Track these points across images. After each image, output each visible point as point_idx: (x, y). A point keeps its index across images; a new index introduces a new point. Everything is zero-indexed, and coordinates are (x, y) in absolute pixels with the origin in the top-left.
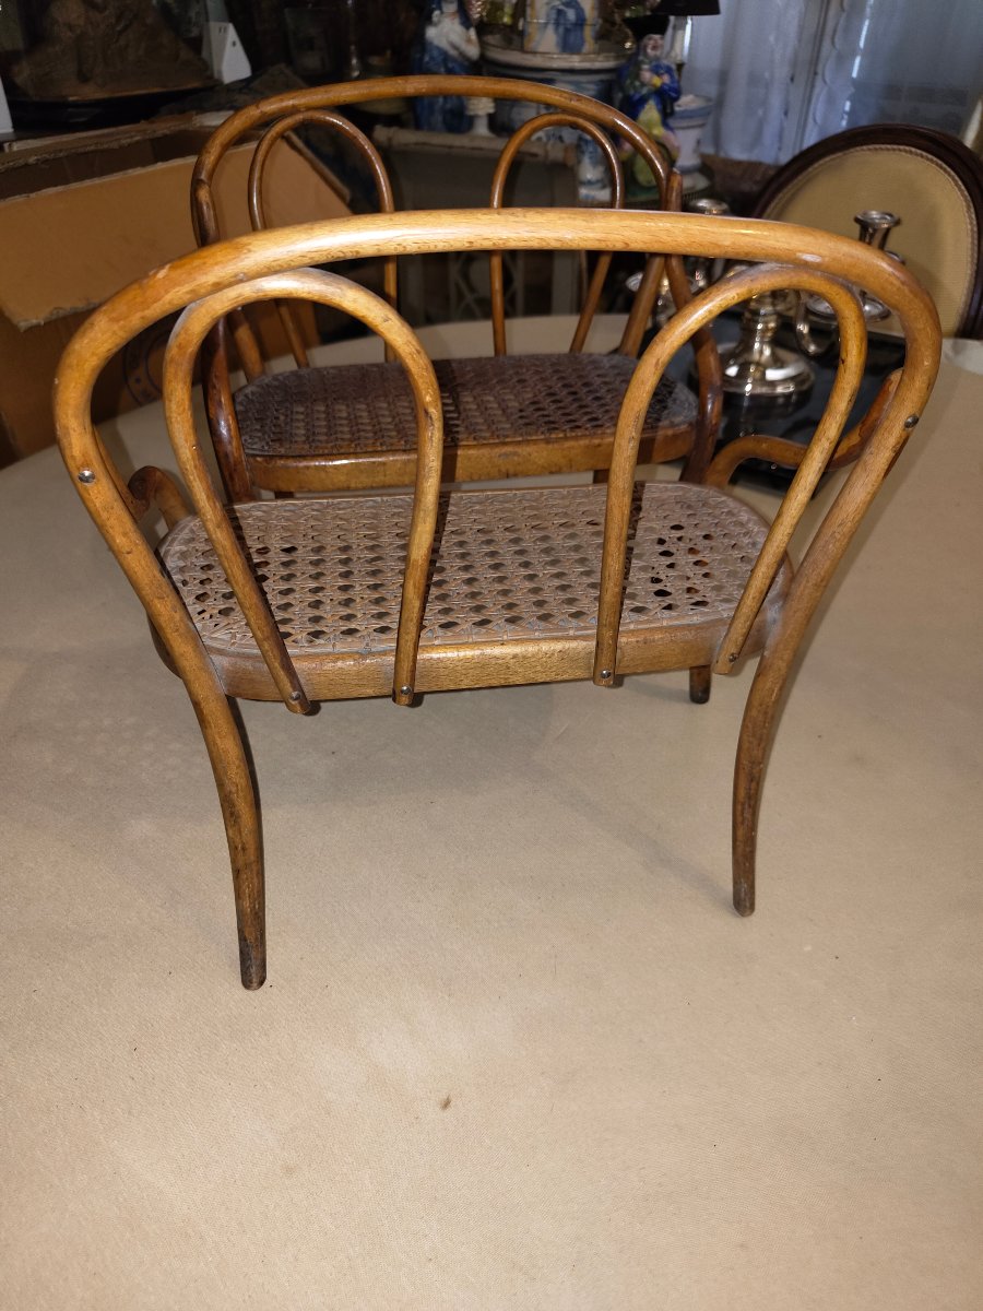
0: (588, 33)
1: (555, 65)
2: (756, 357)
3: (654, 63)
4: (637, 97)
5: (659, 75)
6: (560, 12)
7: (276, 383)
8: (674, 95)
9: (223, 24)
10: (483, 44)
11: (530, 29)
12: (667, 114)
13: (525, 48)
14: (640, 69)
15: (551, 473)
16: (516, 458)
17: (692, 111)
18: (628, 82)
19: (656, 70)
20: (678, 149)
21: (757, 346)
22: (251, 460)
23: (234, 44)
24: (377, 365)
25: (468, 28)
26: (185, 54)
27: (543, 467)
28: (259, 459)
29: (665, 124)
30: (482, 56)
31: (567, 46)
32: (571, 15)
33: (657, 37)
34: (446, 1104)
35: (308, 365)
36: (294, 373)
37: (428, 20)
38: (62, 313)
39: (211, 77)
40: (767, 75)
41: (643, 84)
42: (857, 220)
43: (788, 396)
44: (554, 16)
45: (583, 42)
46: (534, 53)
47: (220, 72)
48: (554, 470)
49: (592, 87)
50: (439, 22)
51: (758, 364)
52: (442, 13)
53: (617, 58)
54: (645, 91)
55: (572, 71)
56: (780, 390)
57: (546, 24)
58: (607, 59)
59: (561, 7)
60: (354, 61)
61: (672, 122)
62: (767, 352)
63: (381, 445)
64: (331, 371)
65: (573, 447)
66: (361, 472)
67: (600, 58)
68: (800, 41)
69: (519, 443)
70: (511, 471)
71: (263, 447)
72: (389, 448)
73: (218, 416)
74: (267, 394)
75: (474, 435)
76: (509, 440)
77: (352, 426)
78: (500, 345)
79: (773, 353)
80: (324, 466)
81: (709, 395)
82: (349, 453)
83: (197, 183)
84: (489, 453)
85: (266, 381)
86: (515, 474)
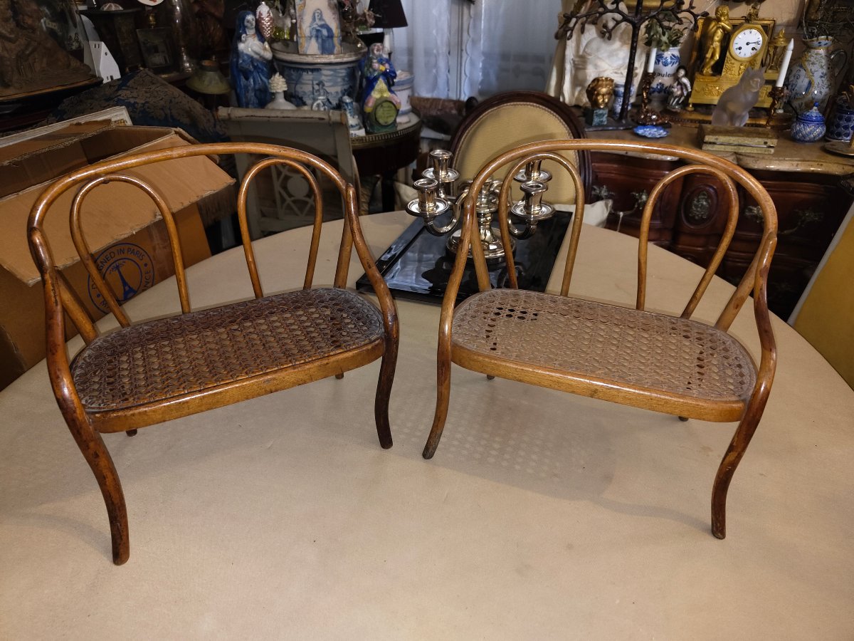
0: (336, 41)
1: (319, 61)
3: (379, 58)
4: (373, 77)
5: (383, 64)
6: (318, 31)
7: (106, 345)
8: (393, 75)
9: (97, 43)
10: (273, 50)
11: (301, 41)
12: (390, 85)
13: (300, 52)
14: (372, 62)
16: (275, 382)
17: (403, 81)
18: (366, 69)
19: (381, 61)
20: (400, 103)
21: (483, 231)
23: (106, 54)
25: (263, 42)
26: (75, 63)
27: (293, 382)
29: (390, 91)
30: (274, 57)
31: (325, 50)
32: (325, 32)
33: (379, 44)
37: (239, 39)
39: (94, 76)
40: (435, 51)
41: (375, 70)
44: (314, 33)
45: (334, 46)
46: (307, 55)
47: (99, 71)
48: (301, 383)
49: (343, 71)
50: (246, 40)
51: (484, 241)
52: (247, 35)
53: (356, 55)
54: (376, 74)
55: (330, 64)
56: (497, 255)
57: (311, 37)
58: (350, 56)
59: (318, 28)
60: (185, 58)
61: (393, 88)
63: (184, 388)
64: (145, 327)
65: (311, 368)
67: (346, 56)
68: (450, 34)
69: (276, 372)
70: (273, 389)
71: (100, 405)
72: (189, 391)
73: (63, 395)
74: (101, 355)
75: (245, 370)
76: (269, 370)
77: (162, 376)
78: (258, 291)
79: (492, 234)
80: (146, 411)
81: (390, 318)
82: (162, 400)
83: (31, 230)
84: (257, 382)
85: (99, 344)
86: (276, 391)
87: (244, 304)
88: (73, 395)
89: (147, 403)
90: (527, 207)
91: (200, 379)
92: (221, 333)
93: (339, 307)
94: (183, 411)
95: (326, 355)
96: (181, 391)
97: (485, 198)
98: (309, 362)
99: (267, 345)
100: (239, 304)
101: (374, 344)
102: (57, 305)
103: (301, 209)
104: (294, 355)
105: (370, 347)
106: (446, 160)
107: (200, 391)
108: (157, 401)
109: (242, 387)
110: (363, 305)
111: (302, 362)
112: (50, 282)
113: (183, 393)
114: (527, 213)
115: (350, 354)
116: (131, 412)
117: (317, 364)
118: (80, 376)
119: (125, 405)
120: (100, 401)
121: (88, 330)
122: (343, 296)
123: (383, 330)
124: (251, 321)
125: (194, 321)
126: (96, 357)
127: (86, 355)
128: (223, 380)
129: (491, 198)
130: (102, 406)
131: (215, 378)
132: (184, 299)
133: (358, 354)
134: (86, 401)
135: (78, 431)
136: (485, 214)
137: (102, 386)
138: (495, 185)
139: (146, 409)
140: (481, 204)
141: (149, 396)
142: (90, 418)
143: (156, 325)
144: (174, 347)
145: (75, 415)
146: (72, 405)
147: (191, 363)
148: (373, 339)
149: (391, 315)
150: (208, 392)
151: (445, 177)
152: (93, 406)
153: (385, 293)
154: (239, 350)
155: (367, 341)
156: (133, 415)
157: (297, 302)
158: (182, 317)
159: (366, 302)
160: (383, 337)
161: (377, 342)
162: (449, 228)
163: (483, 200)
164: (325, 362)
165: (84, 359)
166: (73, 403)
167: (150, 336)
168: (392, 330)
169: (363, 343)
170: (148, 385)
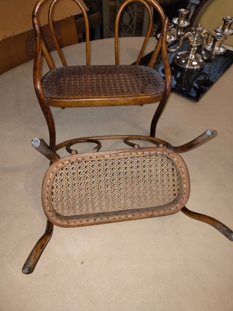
2: (190, 58)
7: (56, 72)
15: (124, 105)
16: (115, 101)
21: (191, 55)
22: (47, 99)
24: (83, 66)
27: (122, 104)
28: (48, 99)
34: (82, 263)
35: (66, 66)
36: (62, 68)
38: (6, 37)
42: (223, 19)
43: (197, 69)
48: (125, 104)
51: (191, 60)
56: (195, 68)
62: (194, 57)
64: (72, 68)
65: (130, 99)
66: (75, 103)
69: (116, 97)
70: (114, 104)
71: (50, 95)
72: (82, 97)
73: (37, 88)
74: (54, 76)
75: (105, 94)
76: (113, 96)
77: (74, 89)
78: (117, 62)
79: (195, 57)
80: (65, 101)
81: (168, 85)
82: (72, 98)
83: (33, 16)
84: (108, 100)
85: (54, 71)
86: (115, 105)
87: (110, 66)
88: (40, 89)
89: (66, 98)
90: (213, 47)
91: (87, 93)
92: (99, 77)
93: (147, 75)
94: (79, 105)
95: (137, 95)
96: (79, 97)
97: (196, 38)
98: (130, 96)
99: (115, 86)
100: (108, 66)
101: (158, 95)
102: (40, 51)
103: (126, 30)
104: (125, 92)
105: (156, 96)
106: (185, 15)
107: (86, 98)
108: (70, 98)
109: (102, 100)
110: (158, 77)
111: (127, 96)
112: (38, 41)
113: (80, 97)
114: (212, 50)
115: (147, 97)
116: (60, 100)
117: (133, 98)
118: (46, 82)
119: (59, 97)
120: (50, 93)
121: (51, 65)
122: (151, 71)
123: (164, 90)
124: (112, 74)
125: (90, 69)
126: (52, 76)
127: (49, 74)
128: (95, 96)
129: (199, 38)
130: (51, 95)
131: (93, 94)
132: (88, 59)
133: (151, 98)
134: (46, 92)
135: (41, 103)
136: (194, 46)
137: (52, 88)
138: (204, 32)
139: (66, 100)
140: (194, 41)
141: (68, 96)
142: (46, 99)
143: (76, 68)
144: (80, 78)
145: (41, 96)
146: (40, 93)
147: (85, 86)
148: (158, 93)
149: (169, 84)
150: (89, 99)
151: (182, 24)
152: (48, 95)
153: (169, 73)
154: (104, 85)
155: (156, 93)
156: (61, 102)
157: (131, 69)
158: (86, 67)
159: (160, 76)
160: (163, 93)
161: (160, 94)
162: (174, 50)
163: (195, 39)
164: (136, 98)
165: (48, 76)
166: (40, 92)
167: (73, 72)
168: (168, 90)
169: (154, 93)
170: (68, 91)
